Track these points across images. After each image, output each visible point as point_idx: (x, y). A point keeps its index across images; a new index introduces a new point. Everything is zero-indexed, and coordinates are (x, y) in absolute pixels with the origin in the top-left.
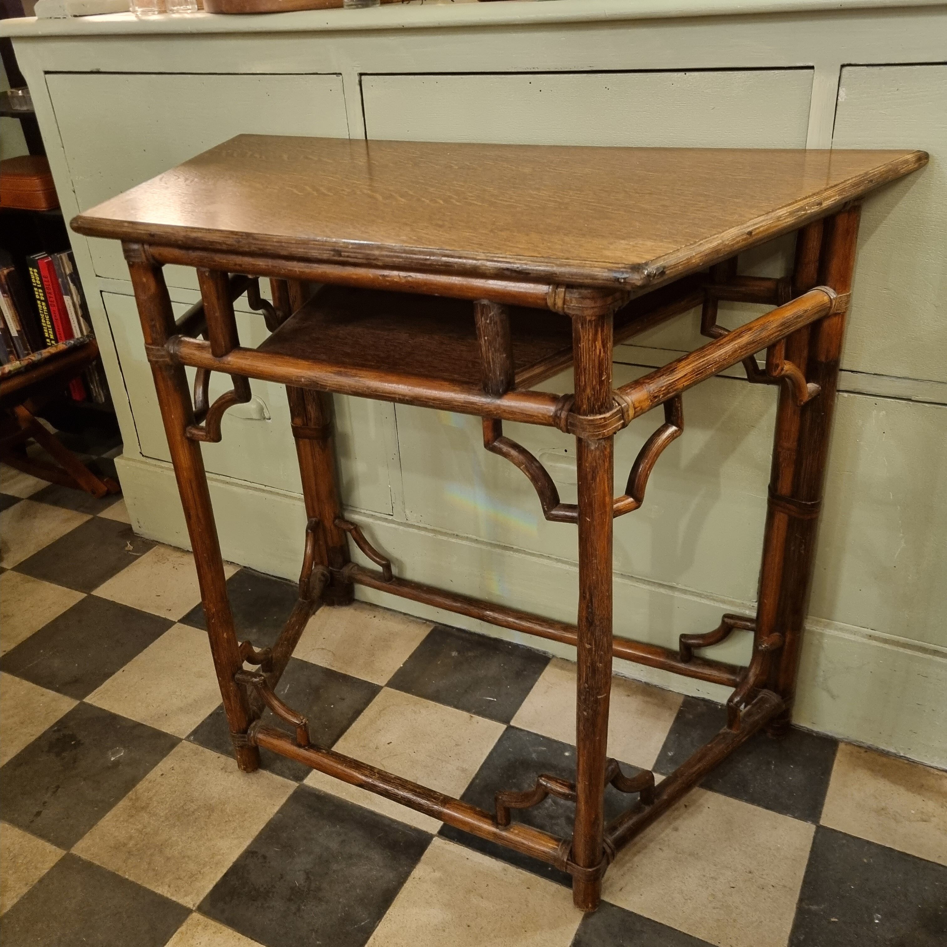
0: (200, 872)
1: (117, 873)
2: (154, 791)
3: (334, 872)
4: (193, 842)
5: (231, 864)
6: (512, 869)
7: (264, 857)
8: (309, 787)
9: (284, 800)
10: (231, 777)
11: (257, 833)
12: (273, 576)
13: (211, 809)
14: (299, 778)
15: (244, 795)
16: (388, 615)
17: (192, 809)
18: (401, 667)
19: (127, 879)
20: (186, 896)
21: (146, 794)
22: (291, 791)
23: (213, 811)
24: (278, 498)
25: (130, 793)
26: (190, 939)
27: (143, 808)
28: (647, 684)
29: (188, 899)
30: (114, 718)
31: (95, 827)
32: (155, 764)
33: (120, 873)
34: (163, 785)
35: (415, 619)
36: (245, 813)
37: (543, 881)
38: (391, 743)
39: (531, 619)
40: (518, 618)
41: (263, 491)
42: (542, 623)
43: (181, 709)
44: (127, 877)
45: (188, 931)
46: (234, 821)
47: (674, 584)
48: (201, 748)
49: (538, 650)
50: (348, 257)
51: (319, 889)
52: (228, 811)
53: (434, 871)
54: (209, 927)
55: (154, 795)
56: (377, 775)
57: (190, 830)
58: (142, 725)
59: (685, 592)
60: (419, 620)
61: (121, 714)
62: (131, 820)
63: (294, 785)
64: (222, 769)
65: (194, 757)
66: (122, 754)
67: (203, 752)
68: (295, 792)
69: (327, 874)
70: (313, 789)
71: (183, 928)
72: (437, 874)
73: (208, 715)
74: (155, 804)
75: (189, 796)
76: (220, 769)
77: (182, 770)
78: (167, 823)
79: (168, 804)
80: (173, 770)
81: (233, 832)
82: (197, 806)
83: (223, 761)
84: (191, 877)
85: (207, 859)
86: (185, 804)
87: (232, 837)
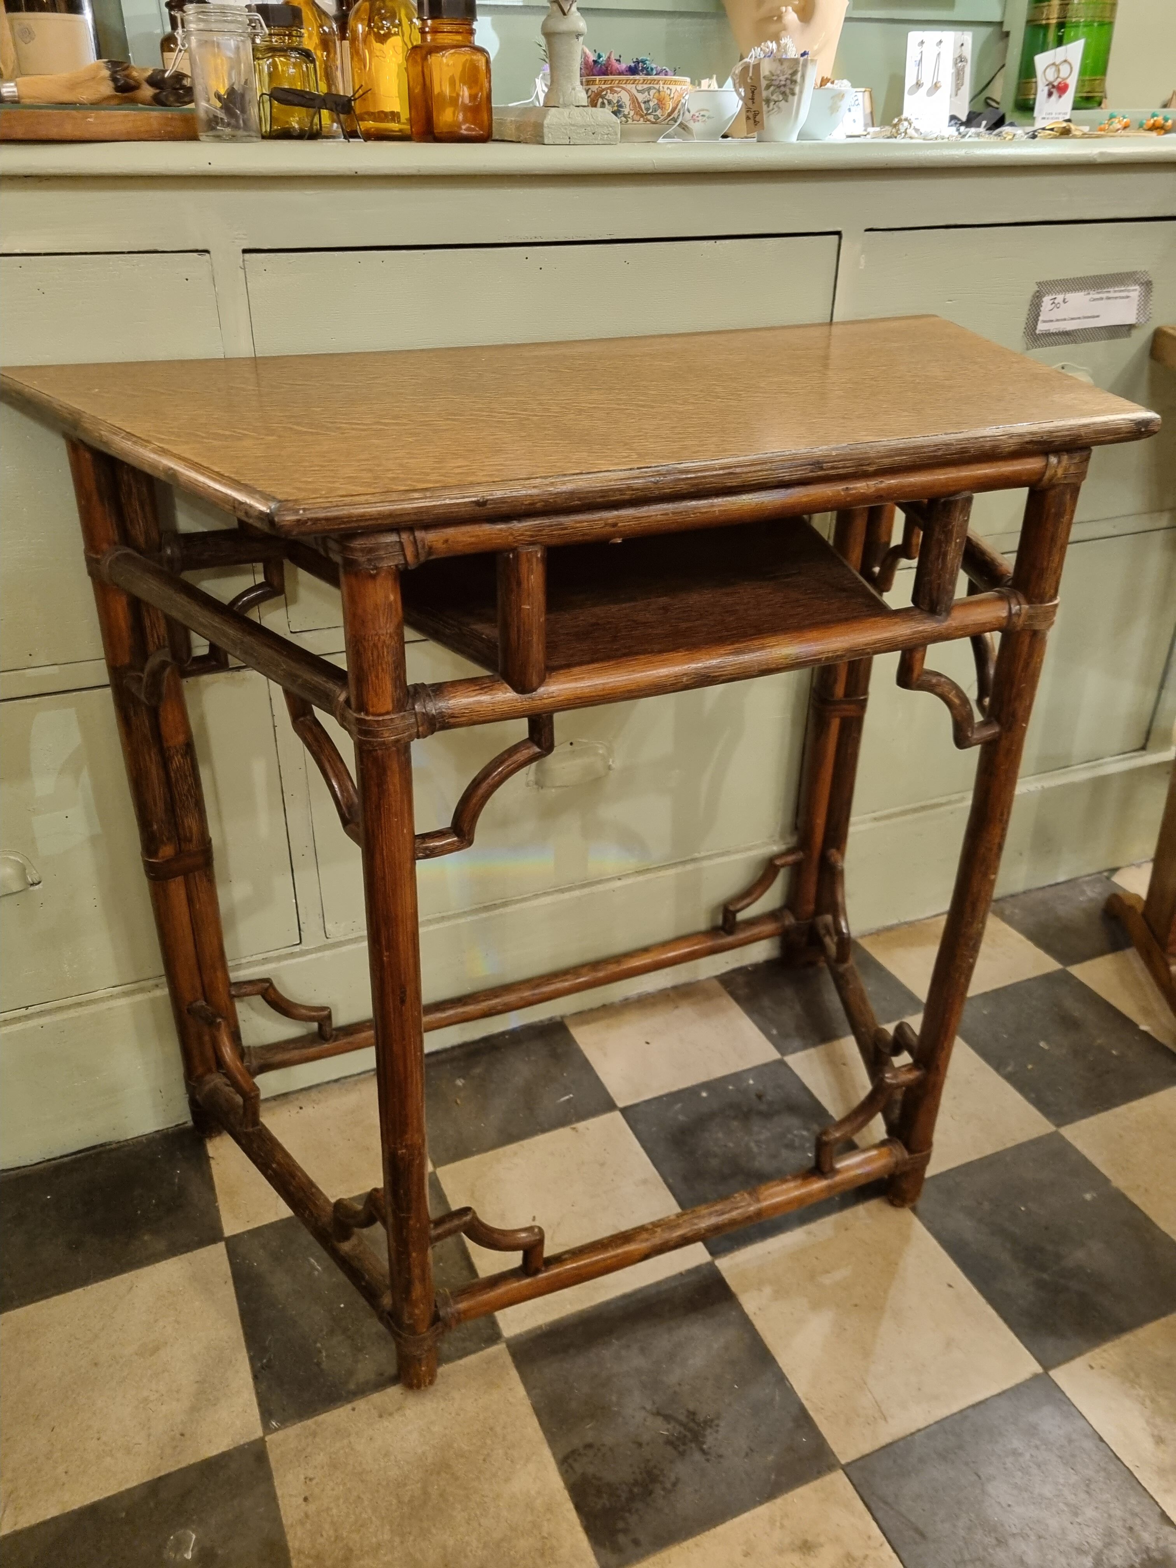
0: (544, 1538)
2: (327, 1526)
3: (680, 1384)
4: (482, 1521)
5: (566, 1494)
6: (813, 1227)
7: (589, 1446)
8: (521, 1335)
9: (514, 1373)
10: (408, 1412)
11: (541, 1434)
12: (62, 1157)
13: (442, 1467)
14: (494, 1336)
15: (458, 1414)
16: (314, 1094)
17: (418, 1492)
21: (321, 1540)
22: (508, 1360)
23: (448, 1466)
24: (72, 1013)
27: (346, 1559)
28: (675, 988)
30: (93, 1511)
32: (272, 1497)
34: (328, 1509)
35: (356, 1078)
36: (491, 1429)
37: (847, 1214)
38: (534, 1217)
39: (548, 980)
40: (534, 988)
41: (27, 1017)
42: (564, 978)
43: (194, 1409)
46: (492, 1450)
47: (697, 855)
48: (310, 1422)
49: (541, 1021)
50: (833, 468)
51: (692, 1414)
52: (466, 1448)
53: (760, 1290)
55: (336, 1531)
56: (659, 1230)
57: (455, 1513)
58: (160, 1478)
59: (710, 857)
60: (363, 1076)
61: (96, 1498)
63: (499, 1349)
64: (381, 1416)
65: (318, 1440)
66: (194, 1537)
68: (513, 1354)
69: (675, 1392)
70: (529, 1332)
72: (768, 1290)
73: (251, 1380)
74: (356, 1537)
75: (388, 1484)
76: (377, 1419)
77: (326, 1468)
78: (411, 1538)
79: (374, 1518)
80: (311, 1480)
81: (512, 1461)
82: (417, 1483)
83: (367, 1407)
84: (542, 1555)
85: (530, 1518)
86: (398, 1496)
87: (518, 1467)
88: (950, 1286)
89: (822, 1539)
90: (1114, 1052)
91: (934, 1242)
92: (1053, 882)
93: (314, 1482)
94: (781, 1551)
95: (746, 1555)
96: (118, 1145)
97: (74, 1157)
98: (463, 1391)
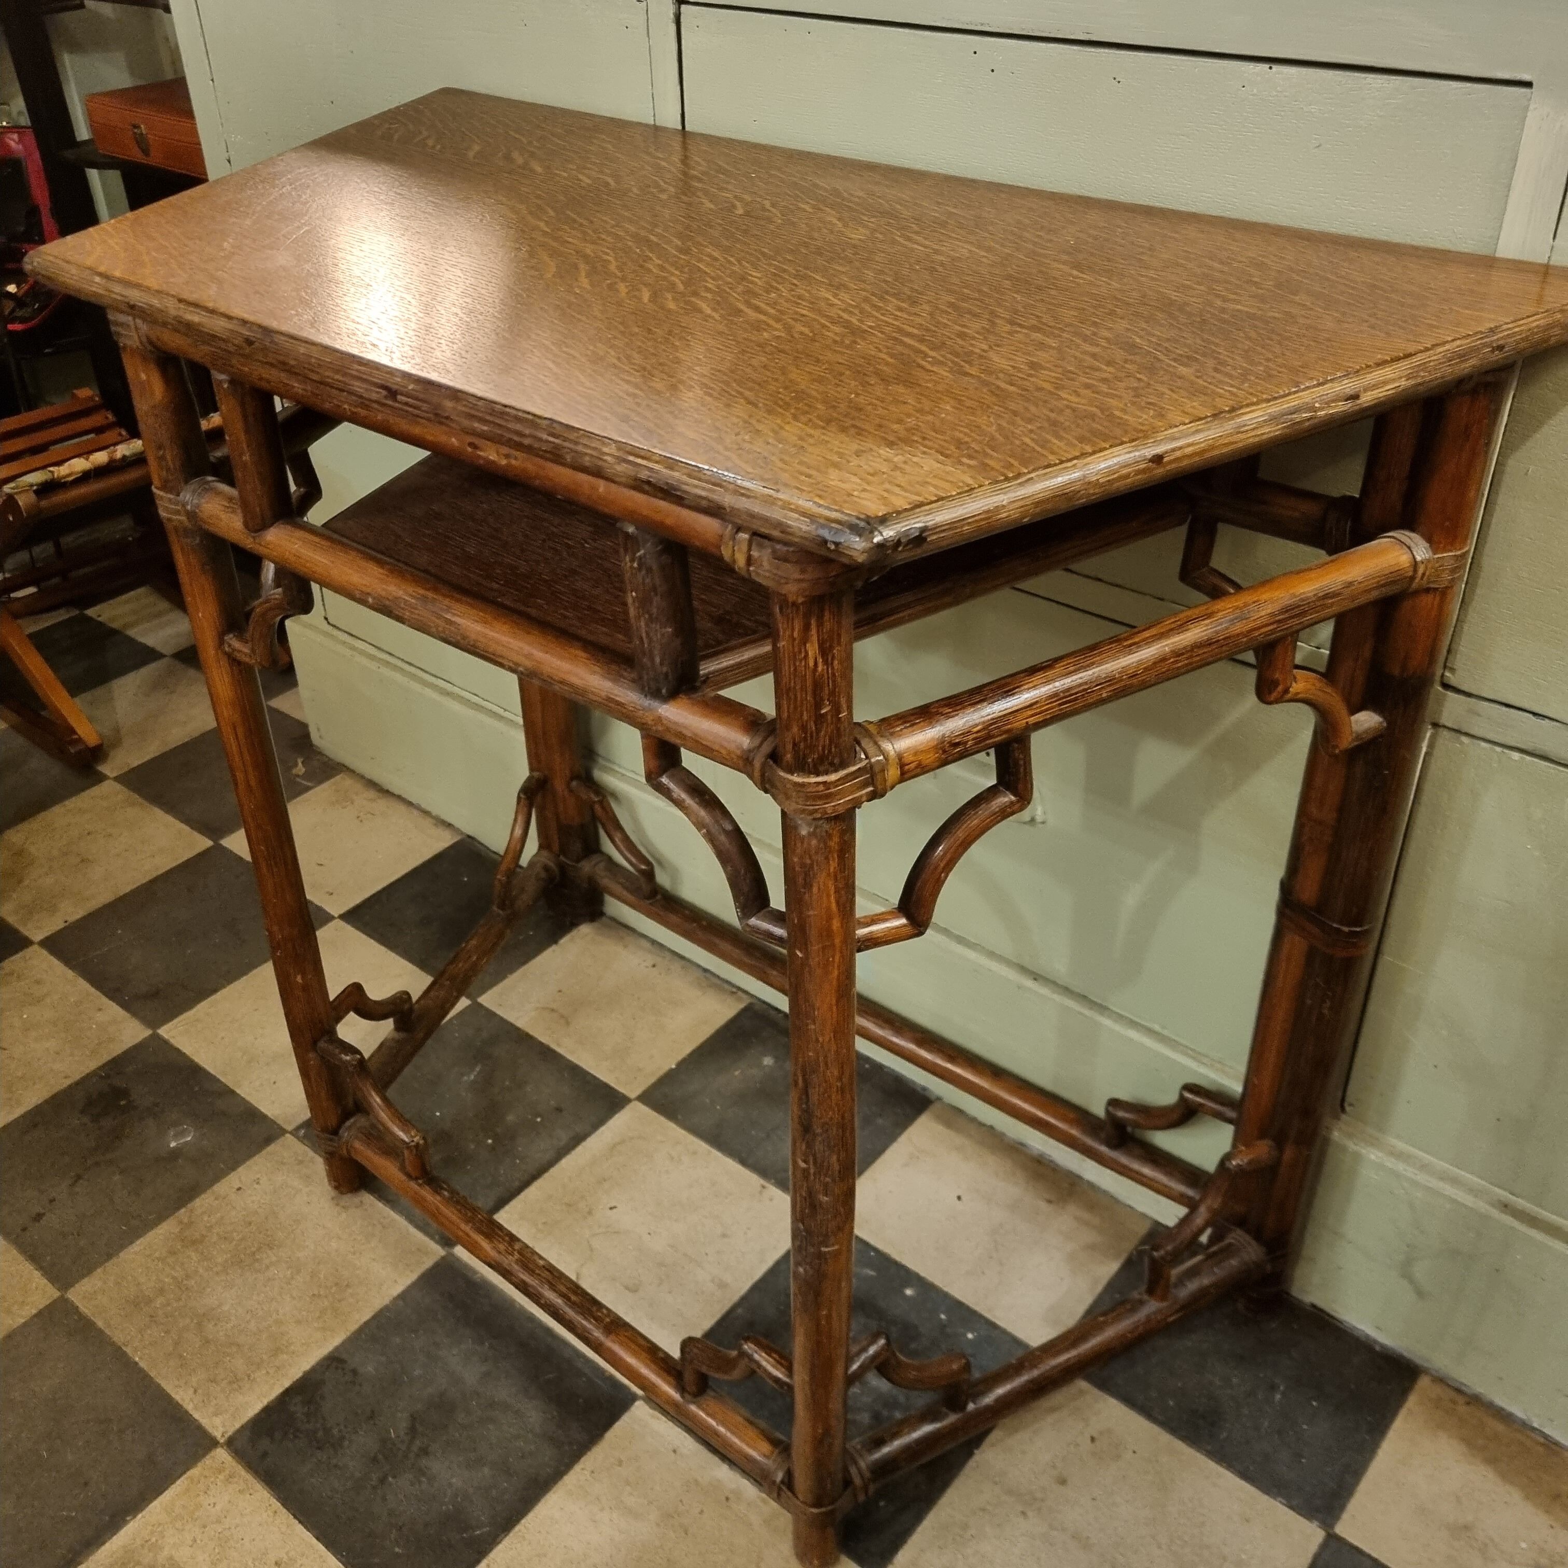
0: (249, 1376)
1: (124, 1348)
2: (219, 1215)
5: (300, 1374)
7: (355, 1373)
8: (458, 1263)
9: (414, 1277)
10: (344, 1215)
11: (355, 1328)
13: (297, 1267)
14: (449, 1241)
15: (354, 1254)
16: (677, 965)
17: (267, 1261)
18: (671, 1069)
19: (136, 1363)
20: (216, 1414)
21: (206, 1218)
22: (428, 1263)
23: (299, 1271)
25: (183, 1210)
26: (201, 1493)
27: (194, 1242)
29: (218, 1421)
30: (194, 1071)
31: (114, 1260)
32: (235, 1167)
33: (128, 1350)
34: (234, 1208)
36: (347, 1286)
38: (615, 1207)
44: (137, 1359)
45: (203, 1479)
46: (324, 1296)
48: (311, 1153)
49: (913, 1082)
51: (425, 1452)
52: (322, 1276)
53: (620, 1463)
54: (236, 1480)
55: (217, 1223)
57: (253, 1297)
58: (232, 1092)
61: (206, 1067)
62: (170, 1260)
63: (438, 1252)
65: (296, 1167)
66: (189, 1139)
67: (312, 1161)
68: (437, 1266)
69: (445, 1427)
70: (462, 1267)
71: (195, 1473)
72: (624, 1471)
74: (215, 1239)
75: (269, 1236)
77: (273, 1188)
79: (234, 1243)
80: (258, 1183)
81: (319, 1317)
84: (232, 1382)
85: (265, 1357)
86: (259, 1249)
87: (316, 1325)
93: (256, 1186)
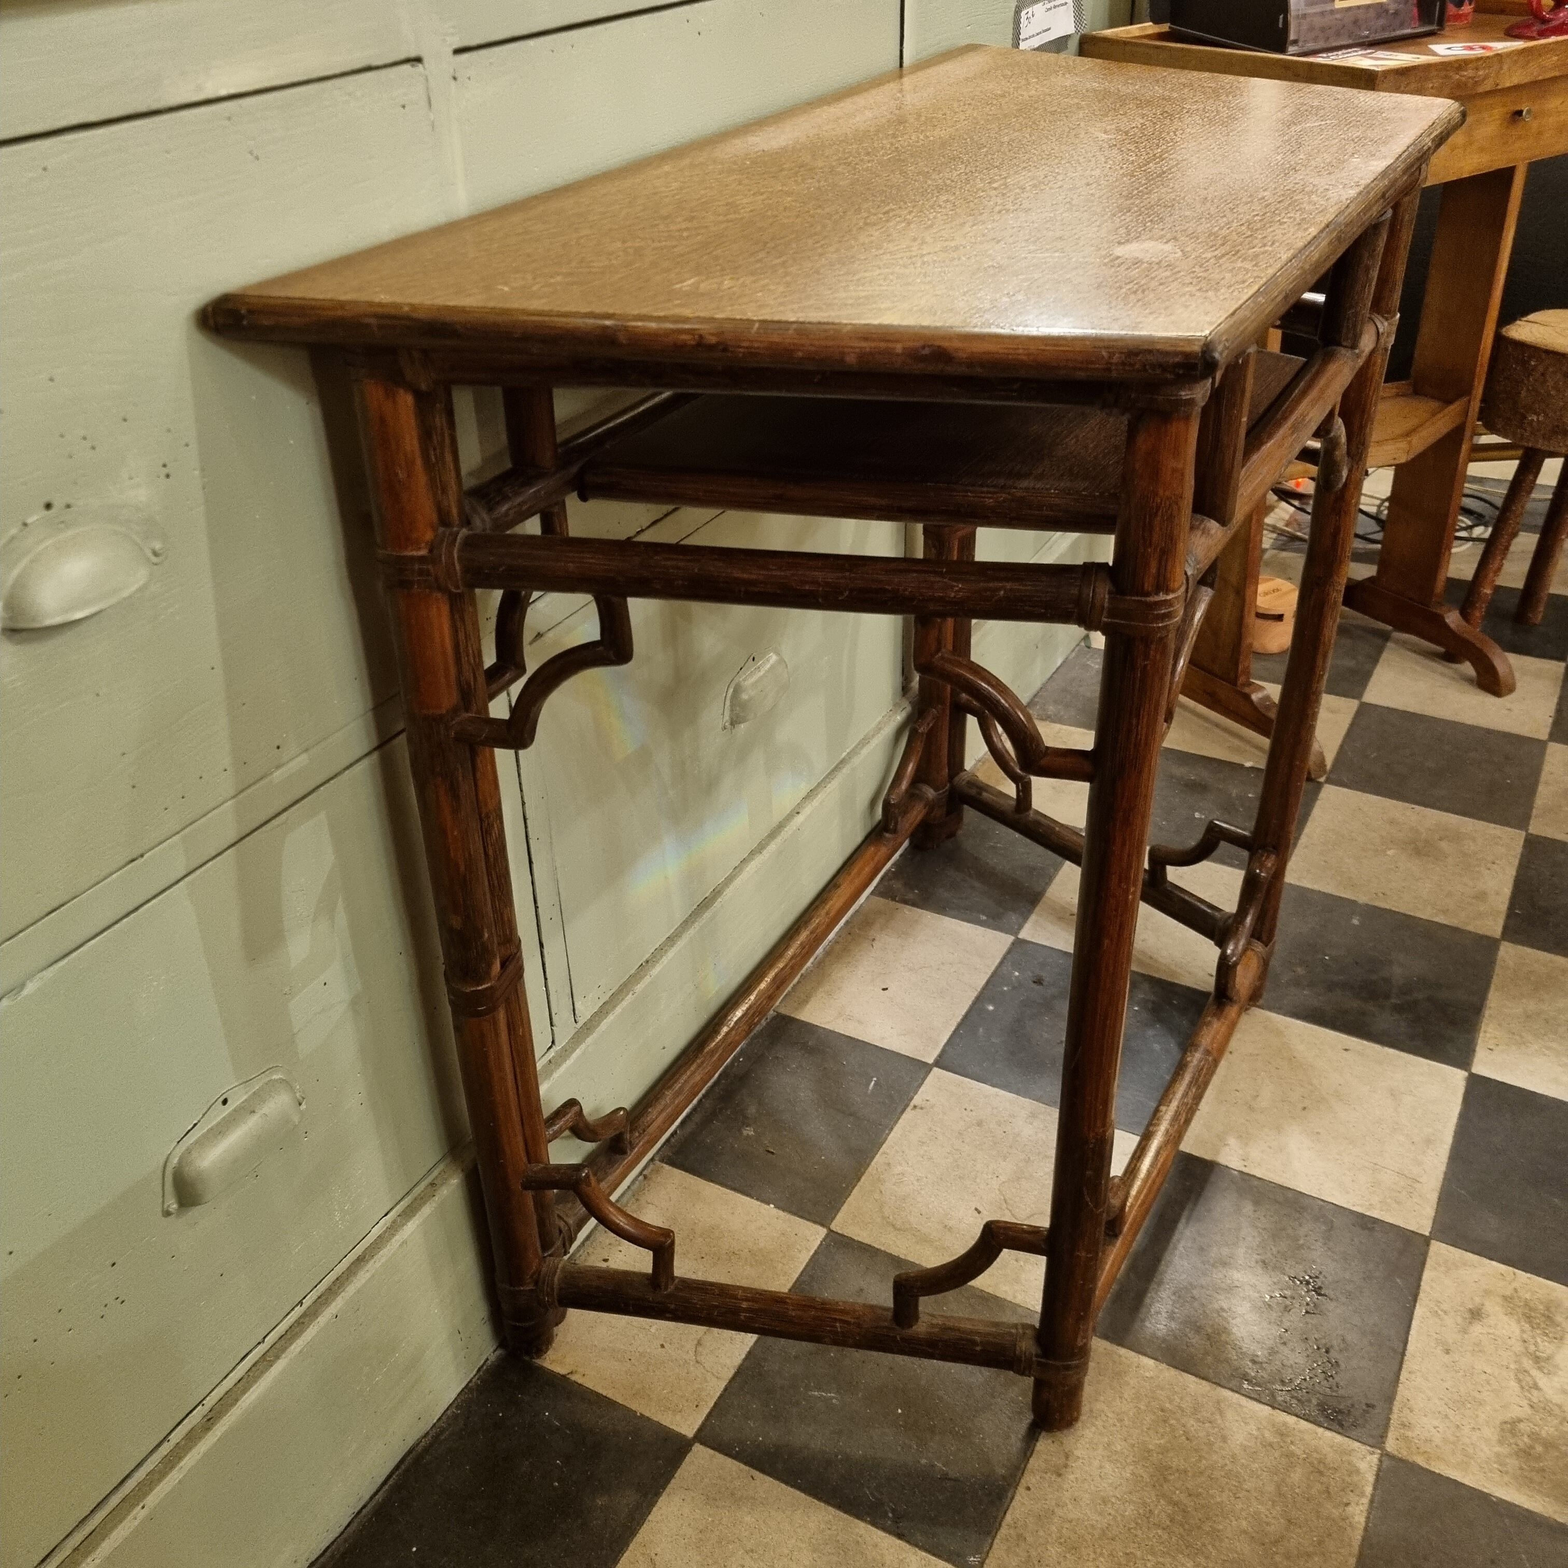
0: (1305, 1459)
4: (1245, 1486)
9: (1123, 1351)
10: (1078, 1453)
11: (1204, 1382)
13: (1162, 1473)
15: (1121, 1420)
17: (1169, 1509)
18: (776, 1207)
20: (1358, 1471)
22: (1105, 1344)
23: (1166, 1468)
26: (1434, 1445)
29: (1363, 1466)
38: (976, 1209)
45: (1421, 1450)
46: (1184, 1426)
48: (1003, 1531)
52: (1162, 1441)
53: (1228, 1145)
54: (1404, 1420)
57: (1219, 1500)
64: (1060, 1475)
65: (1030, 1539)
67: (1014, 1526)
71: (1420, 1461)
72: (1233, 1141)
73: (898, 1542)
75: (1137, 1523)
76: (1059, 1480)
77: (1068, 1555)
78: (1210, 1547)
79: (1161, 1560)
81: (1210, 1422)
82: (1159, 1502)
83: (1038, 1478)
84: (1321, 1473)
85: (1277, 1454)
86: (1157, 1526)
87: (1219, 1422)
88: (1346, 1050)
89: (1477, 1300)
90: (1250, 795)
91: (1299, 1023)
92: (1054, 670)
94: (1465, 1331)
95: (1447, 1352)
96: (429, 1437)
97: (387, 1487)
98: (1102, 1398)
